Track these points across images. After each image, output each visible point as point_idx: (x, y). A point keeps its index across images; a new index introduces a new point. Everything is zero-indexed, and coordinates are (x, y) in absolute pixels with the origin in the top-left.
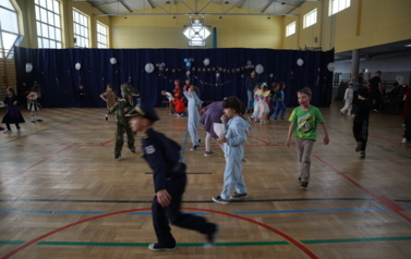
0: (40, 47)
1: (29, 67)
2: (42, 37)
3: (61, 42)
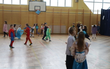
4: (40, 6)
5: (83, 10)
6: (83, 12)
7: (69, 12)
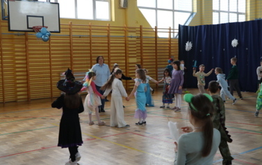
0: (215, 22)
1: (188, 46)
2: (219, 12)
3: (246, 14)
4: (43, 17)
5: (141, 27)
6: (141, 34)
7: (109, 33)
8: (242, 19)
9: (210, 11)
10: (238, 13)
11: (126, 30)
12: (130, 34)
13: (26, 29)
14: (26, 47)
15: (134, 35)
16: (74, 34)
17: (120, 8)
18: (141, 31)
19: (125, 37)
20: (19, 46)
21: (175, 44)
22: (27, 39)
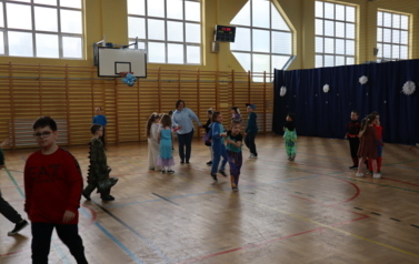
0: (318, 65)
1: (283, 91)
2: (323, 54)
3: (355, 57)
4: (130, 63)
5: (233, 72)
6: (233, 78)
7: (198, 77)
8: (350, 62)
9: (313, 54)
10: (346, 56)
11: (217, 74)
12: (221, 79)
13: (113, 74)
14: (115, 92)
15: (225, 79)
16: (162, 78)
17: (212, 52)
18: (233, 76)
19: (216, 82)
20: (109, 90)
21: (271, 89)
22: (116, 84)
